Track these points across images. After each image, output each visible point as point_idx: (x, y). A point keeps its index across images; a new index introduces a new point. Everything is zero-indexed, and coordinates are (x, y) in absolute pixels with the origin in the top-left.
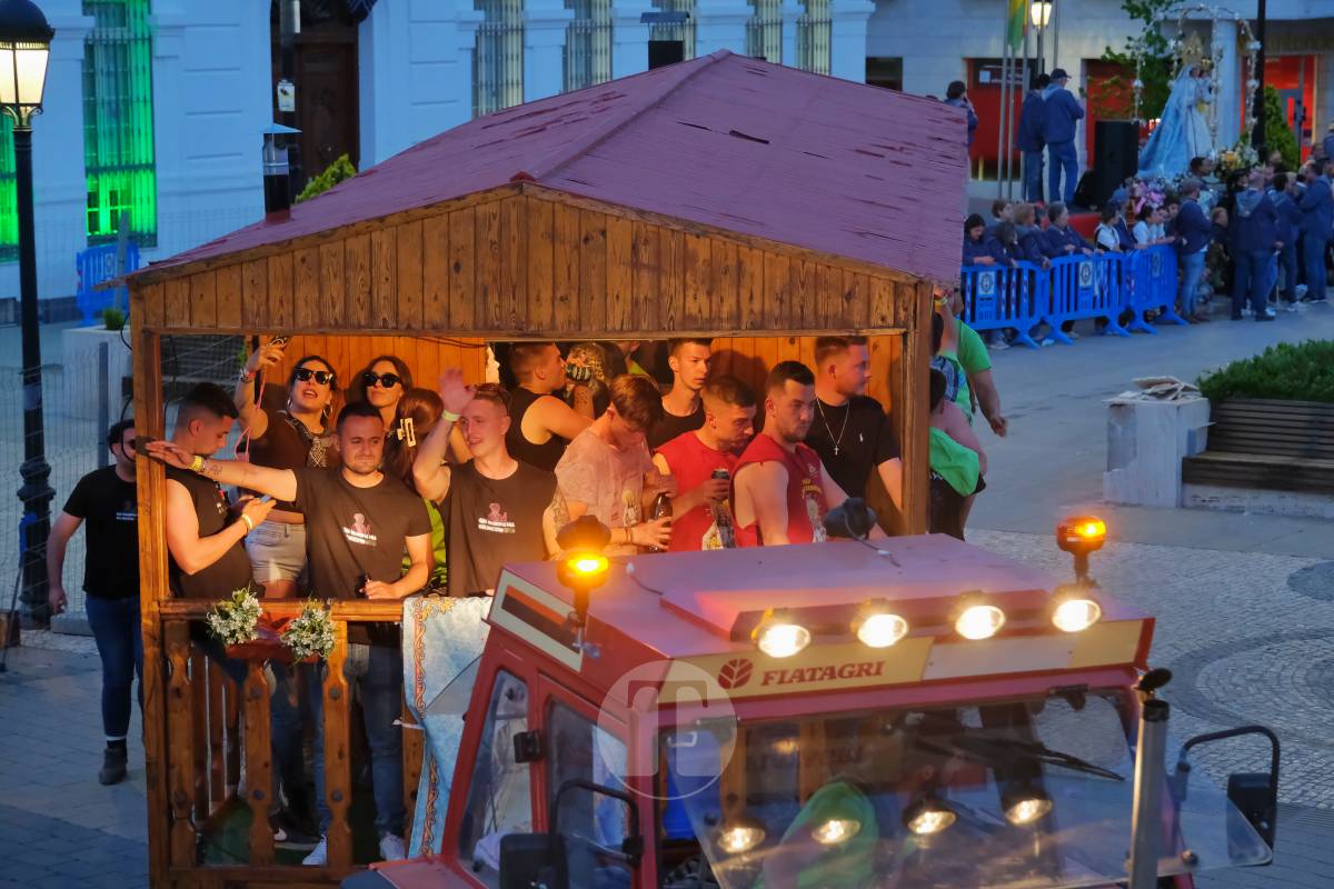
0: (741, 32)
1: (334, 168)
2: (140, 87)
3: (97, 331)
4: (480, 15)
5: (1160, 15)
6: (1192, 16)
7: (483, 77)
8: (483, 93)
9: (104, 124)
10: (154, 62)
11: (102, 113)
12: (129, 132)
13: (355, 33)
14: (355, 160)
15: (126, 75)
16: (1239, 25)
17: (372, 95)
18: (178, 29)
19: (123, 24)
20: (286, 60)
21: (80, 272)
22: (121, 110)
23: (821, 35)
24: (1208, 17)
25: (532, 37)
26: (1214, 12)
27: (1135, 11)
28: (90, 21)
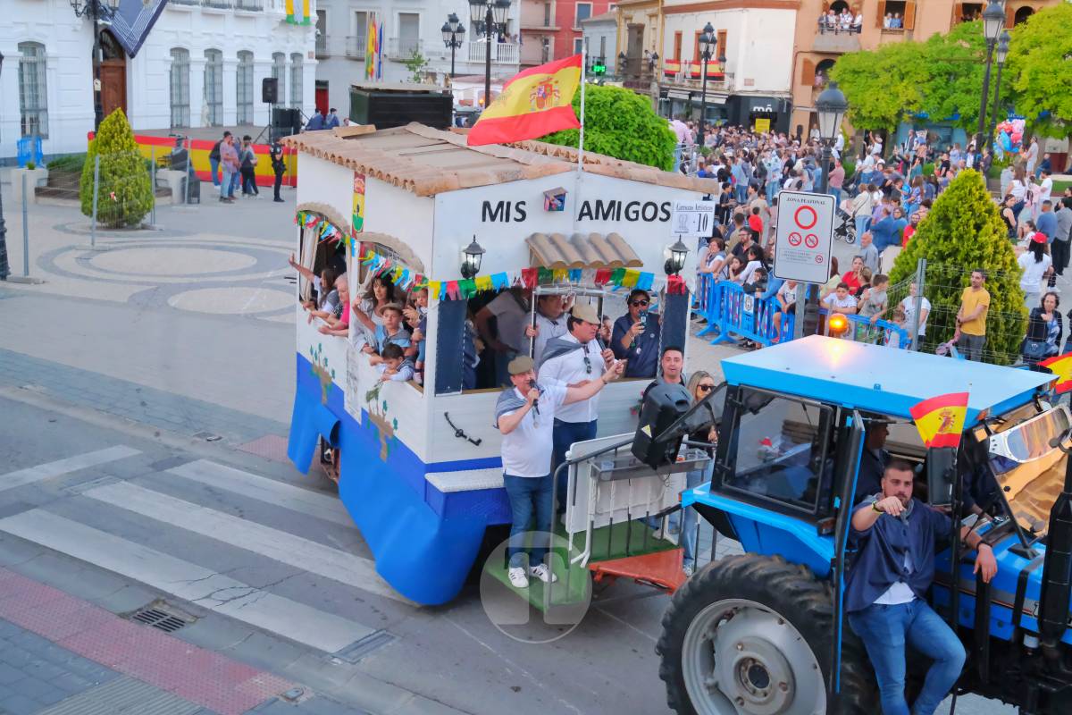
0: (270, 69)
1: (116, 112)
2: (40, 81)
3: (25, 170)
4: (173, 58)
5: (418, 70)
6: (429, 71)
7: (174, 81)
8: (174, 87)
9: (27, 93)
10: (47, 71)
11: (26, 88)
12: (37, 96)
13: (125, 62)
14: (124, 110)
15: (36, 75)
16: (446, 75)
17: (131, 87)
18: (56, 58)
19: (34, 55)
20: (97, 72)
21: (18, 148)
22: (35, 87)
23: (298, 71)
24: (433, 71)
25: (192, 67)
26: (436, 70)
27: (410, 69)
28: (21, 54)
